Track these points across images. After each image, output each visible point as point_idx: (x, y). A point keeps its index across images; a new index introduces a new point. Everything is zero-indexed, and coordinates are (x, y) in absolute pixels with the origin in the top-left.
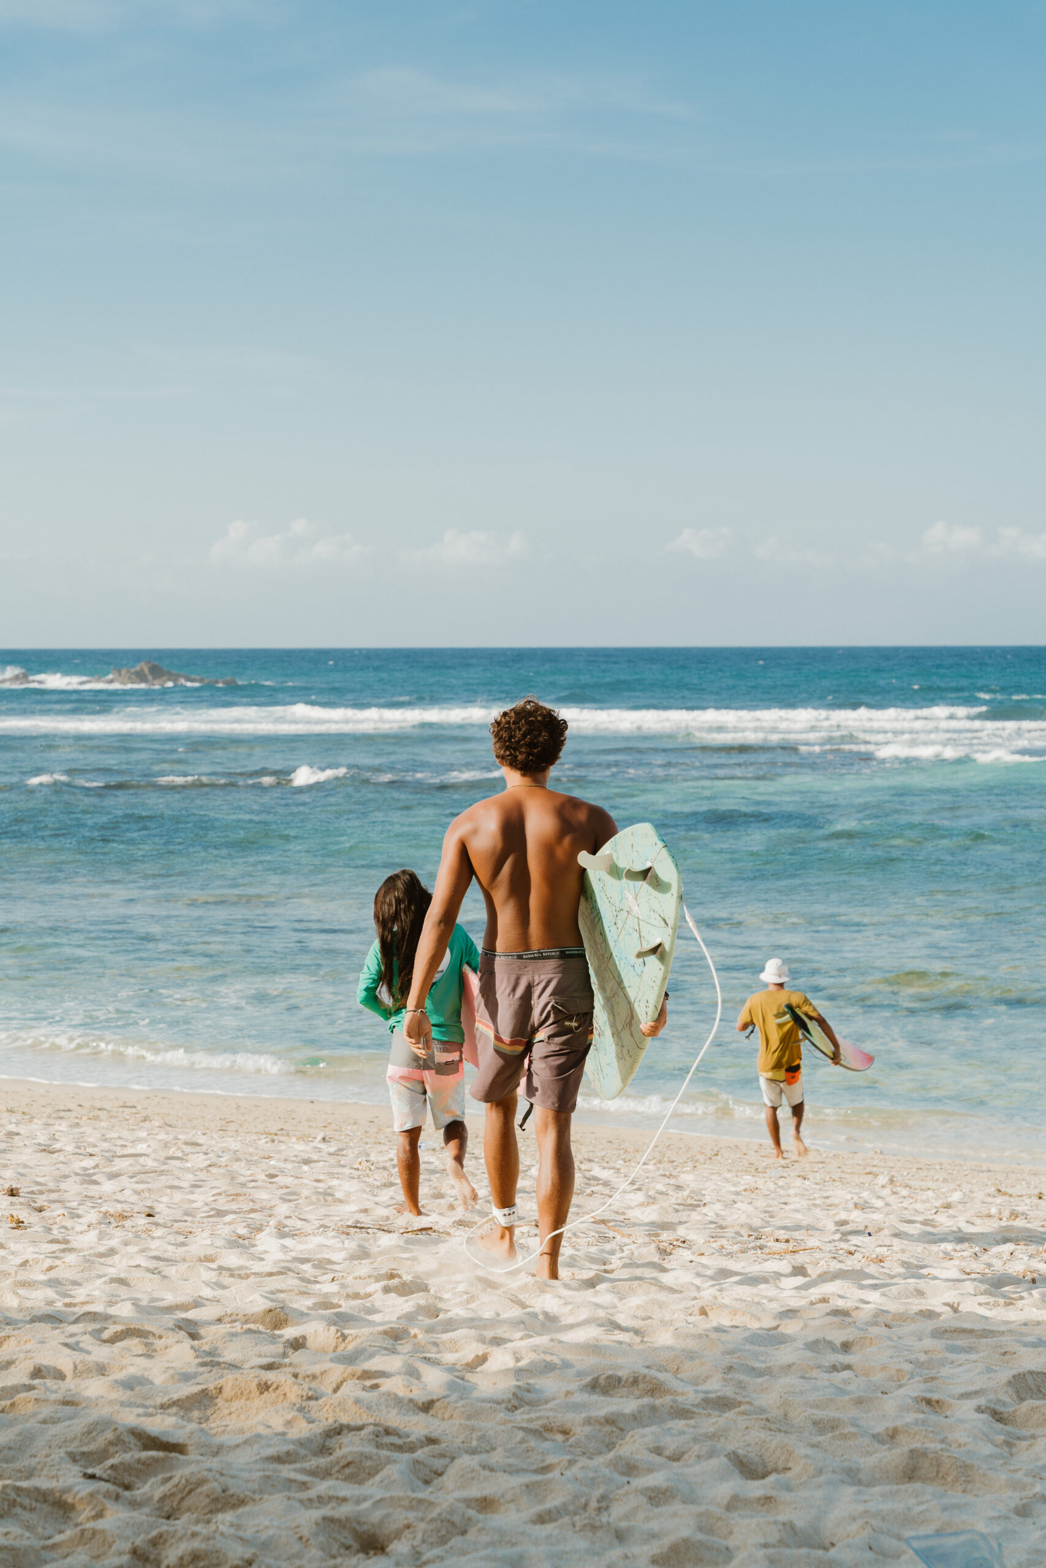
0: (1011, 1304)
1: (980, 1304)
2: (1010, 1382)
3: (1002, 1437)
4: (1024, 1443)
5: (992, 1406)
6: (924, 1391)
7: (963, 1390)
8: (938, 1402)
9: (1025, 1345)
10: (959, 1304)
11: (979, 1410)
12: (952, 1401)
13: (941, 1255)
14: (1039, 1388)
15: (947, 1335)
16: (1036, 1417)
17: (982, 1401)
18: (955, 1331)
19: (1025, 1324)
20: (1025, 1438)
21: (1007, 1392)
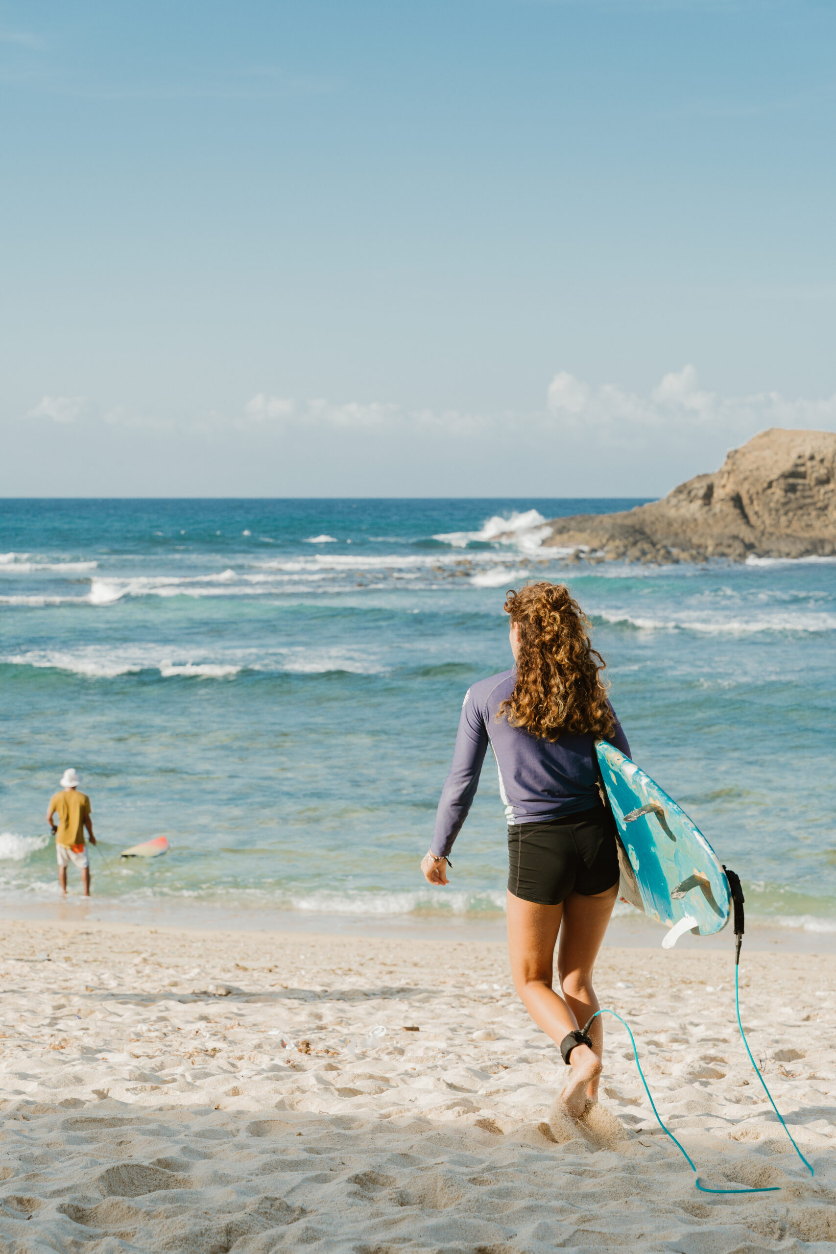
0: (157, 1088)
1: (127, 1090)
2: (102, 1177)
3: (71, 1238)
4: (92, 1243)
5: (75, 1203)
6: (18, 1190)
7: (55, 1188)
8: (29, 1201)
9: (144, 1133)
10: (108, 1091)
11: (61, 1209)
12: (42, 1199)
13: (133, 1036)
14: (132, 1180)
15: (78, 1125)
16: (115, 1213)
17: (66, 1200)
18: (85, 1121)
19: (161, 1109)
20: (91, 1237)
21: (98, 1187)
